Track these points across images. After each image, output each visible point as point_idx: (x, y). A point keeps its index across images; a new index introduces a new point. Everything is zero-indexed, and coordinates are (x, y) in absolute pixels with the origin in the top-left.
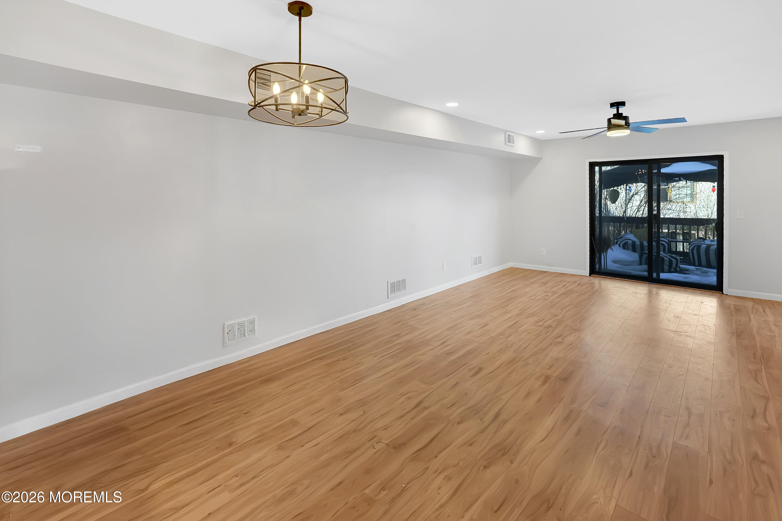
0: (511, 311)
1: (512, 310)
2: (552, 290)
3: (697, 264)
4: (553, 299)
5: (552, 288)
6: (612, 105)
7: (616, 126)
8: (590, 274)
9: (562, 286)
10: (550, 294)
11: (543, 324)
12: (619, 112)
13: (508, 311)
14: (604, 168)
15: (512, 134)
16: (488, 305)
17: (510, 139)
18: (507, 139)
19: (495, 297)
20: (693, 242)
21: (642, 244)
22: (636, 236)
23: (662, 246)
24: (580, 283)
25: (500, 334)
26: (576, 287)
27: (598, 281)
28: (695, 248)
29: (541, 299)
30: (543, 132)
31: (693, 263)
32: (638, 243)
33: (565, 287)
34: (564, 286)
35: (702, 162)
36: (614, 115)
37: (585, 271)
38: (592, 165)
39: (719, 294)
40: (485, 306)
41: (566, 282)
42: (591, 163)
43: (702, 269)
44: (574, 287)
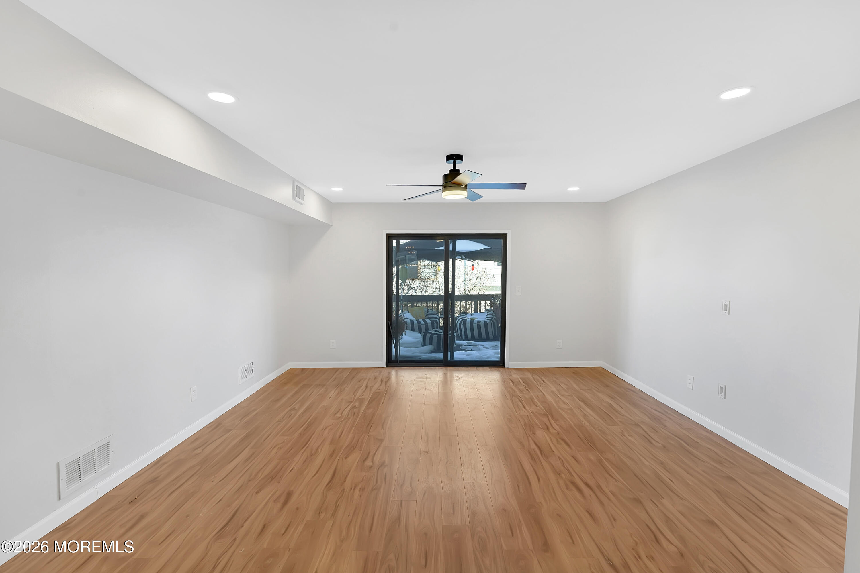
0: (317, 449)
1: (319, 446)
2: (357, 397)
3: (464, 338)
4: (365, 412)
5: (355, 392)
6: (449, 158)
7: (456, 185)
8: (387, 366)
9: (365, 389)
10: (357, 404)
11: (372, 461)
12: (456, 168)
13: (313, 451)
14: (402, 242)
15: (303, 187)
16: (281, 448)
17: (298, 194)
18: (296, 191)
19: (285, 428)
20: (458, 317)
21: (419, 322)
22: (412, 315)
23: (436, 323)
24: (382, 379)
25: (319, 511)
26: (381, 386)
27: (393, 372)
28: (462, 323)
29: (350, 416)
30: (340, 189)
31: (461, 337)
32: (416, 322)
33: (368, 389)
34: (367, 387)
35: (474, 240)
36: (451, 171)
37: (382, 362)
38: (390, 237)
39: (502, 369)
40: (275, 450)
41: (366, 381)
42: (389, 235)
43: (471, 343)
44: (379, 387)
